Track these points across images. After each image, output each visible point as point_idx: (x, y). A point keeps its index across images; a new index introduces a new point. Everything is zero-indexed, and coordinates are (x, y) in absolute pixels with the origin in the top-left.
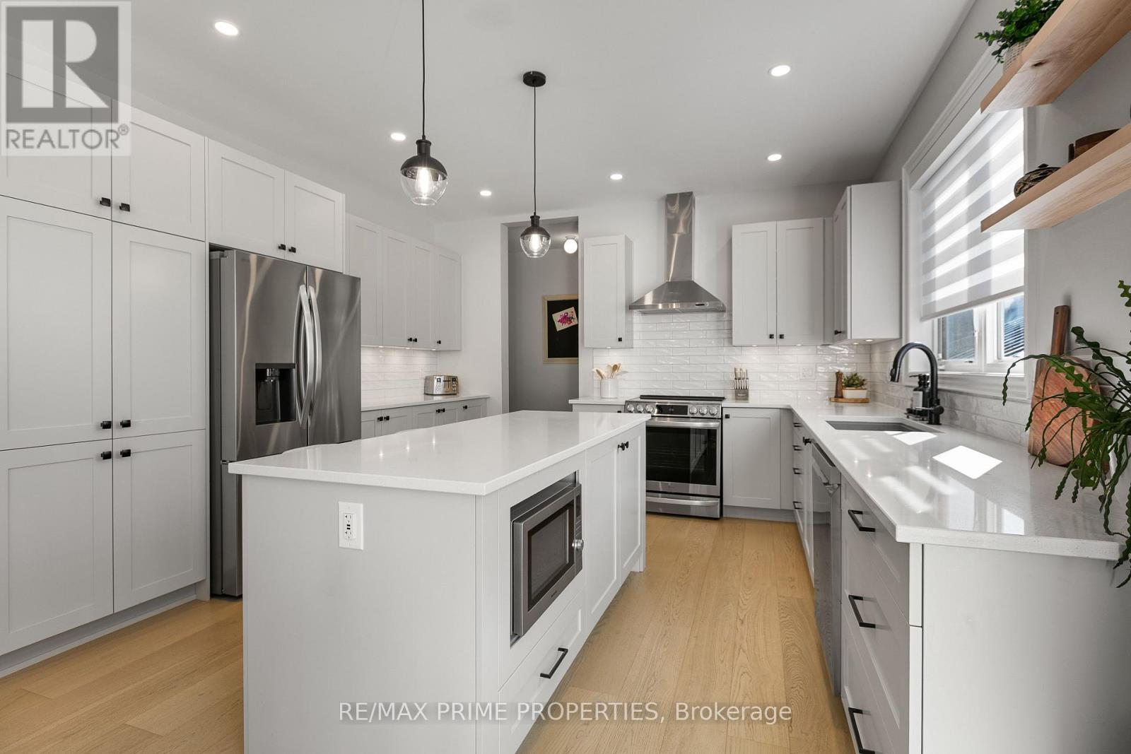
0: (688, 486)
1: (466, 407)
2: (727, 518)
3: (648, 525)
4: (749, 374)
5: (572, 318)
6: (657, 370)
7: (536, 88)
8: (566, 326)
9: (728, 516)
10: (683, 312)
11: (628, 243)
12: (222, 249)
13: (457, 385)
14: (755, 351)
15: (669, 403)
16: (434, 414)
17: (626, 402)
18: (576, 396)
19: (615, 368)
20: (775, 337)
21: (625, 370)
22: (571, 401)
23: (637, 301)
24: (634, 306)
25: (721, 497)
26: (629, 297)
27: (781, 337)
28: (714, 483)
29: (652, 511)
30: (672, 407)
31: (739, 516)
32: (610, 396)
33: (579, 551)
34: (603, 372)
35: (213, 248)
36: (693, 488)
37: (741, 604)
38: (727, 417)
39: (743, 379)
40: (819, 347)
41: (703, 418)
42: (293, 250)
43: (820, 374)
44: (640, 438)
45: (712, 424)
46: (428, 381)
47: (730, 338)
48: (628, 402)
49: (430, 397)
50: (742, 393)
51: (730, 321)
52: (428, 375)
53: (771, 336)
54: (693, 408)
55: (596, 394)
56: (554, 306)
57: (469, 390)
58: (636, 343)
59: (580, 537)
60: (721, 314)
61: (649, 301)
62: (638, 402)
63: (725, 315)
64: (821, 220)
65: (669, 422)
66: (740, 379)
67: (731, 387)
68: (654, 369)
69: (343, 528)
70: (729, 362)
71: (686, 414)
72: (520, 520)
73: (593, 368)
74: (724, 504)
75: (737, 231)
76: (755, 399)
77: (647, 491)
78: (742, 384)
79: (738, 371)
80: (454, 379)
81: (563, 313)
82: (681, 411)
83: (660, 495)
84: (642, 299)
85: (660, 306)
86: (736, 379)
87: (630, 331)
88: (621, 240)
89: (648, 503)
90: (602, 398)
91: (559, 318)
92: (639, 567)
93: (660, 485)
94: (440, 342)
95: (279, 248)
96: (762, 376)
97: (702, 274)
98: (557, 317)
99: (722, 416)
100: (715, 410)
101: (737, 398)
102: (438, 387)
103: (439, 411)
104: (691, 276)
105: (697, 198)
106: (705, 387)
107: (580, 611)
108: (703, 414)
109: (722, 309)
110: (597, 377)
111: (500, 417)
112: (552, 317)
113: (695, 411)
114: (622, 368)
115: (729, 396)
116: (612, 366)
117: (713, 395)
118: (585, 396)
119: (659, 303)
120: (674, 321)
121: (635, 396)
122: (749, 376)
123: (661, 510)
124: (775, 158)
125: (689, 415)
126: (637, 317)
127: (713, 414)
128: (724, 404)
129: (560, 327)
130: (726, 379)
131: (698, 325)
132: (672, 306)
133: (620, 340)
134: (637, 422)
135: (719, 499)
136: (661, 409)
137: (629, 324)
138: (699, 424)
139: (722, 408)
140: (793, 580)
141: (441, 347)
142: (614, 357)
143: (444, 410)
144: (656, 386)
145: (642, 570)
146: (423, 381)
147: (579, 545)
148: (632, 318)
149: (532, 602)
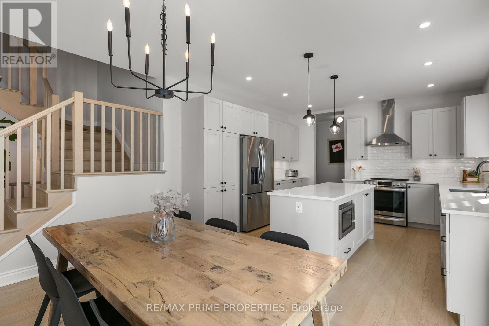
0: (392, 213)
1: (302, 181)
2: (409, 227)
3: (375, 226)
4: (420, 170)
5: (340, 147)
6: (378, 168)
7: (335, 79)
8: (337, 150)
9: (410, 226)
10: (389, 146)
11: (366, 120)
12: (243, 136)
13: (298, 173)
14: (424, 161)
15: (383, 181)
16: (292, 183)
17: (365, 180)
18: (344, 178)
19: (360, 167)
20: (432, 155)
21: (364, 168)
22: (342, 180)
23: (369, 143)
24: (368, 144)
25: (407, 218)
26: (366, 141)
27: (435, 155)
28: (403, 212)
29: (377, 222)
30: (385, 183)
31: (416, 227)
32: (358, 178)
33: (354, 223)
34: (355, 169)
35: (241, 135)
36: (394, 214)
37: (412, 251)
38: (409, 187)
39: (417, 172)
40: (455, 159)
41: (398, 187)
42: (257, 133)
43: (456, 171)
44: (372, 193)
45: (403, 190)
46: (287, 171)
47: (411, 156)
48: (366, 181)
49: (288, 177)
50: (417, 178)
51: (411, 149)
52: (287, 169)
53: (431, 155)
54: (394, 183)
55: (352, 177)
56: (332, 143)
57: (301, 175)
58: (369, 158)
59: (354, 219)
60: (407, 146)
61: (374, 142)
62: (370, 181)
63: (409, 147)
64: (455, 107)
65: (383, 188)
66: (416, 172)
67: (412, 175)
68: (376, 168)
69: (297, 208)
70: (411, 165)
71: (391, 185)
72: (341, 209)
73: (351, 167)
74: (408, 221)
75: (414, 114)
76: (423, 180)
77: (375, 214)
78: (417, 174)
79: (415, 169)
80: (297, 171)
81: (336, 145)
82: (389, 185)
83: (380, 216)
84: (371, 142)
85: (379, 144)
86: (414, 172)
87: (366, 154)
88: (362, 120)
89: (375, 219)
90: (355, 179)
91: (334, 147)
92: (372, 237)
93: (380, 212)
94: (292, 158)
95: (254, 133)
96: (427, 171)
97: (398, 131)
98: (333, 147)
99: (407, 187)
100: (404, 184)
101: (414, 180)
102: (290, 174)
103: (294, 182)
104: (393, 132)
105: (396, 101)
106: (400, 175)
107: (354, 241)
108: (398, 186)
109: (408, 144)
110: (352, 171)
111: (314, 185)
112: (331, 147)
113: (395, 184)
114: (363, 167)
115: (411, 179)
116: (359, 167)
117: (404, 178)
118: (347, 178)
119: (379, 143)
120: (386, 149)
121: (369, 178)
122: (420, 171)
123: (380, 222)
124: (431, 86)
125: (392, 186)
126: (369, 148)
127: (403, 186)
128: (408, 182)
129: (335, 151)
130: (409, 172)
131: (397, 151)
132: (385, 144)
133: (362, 157)
134: (371, 188)
135: (406, 219)
136: (379, 183)
137: (366, 150)
138: (397, 190)
139: (407, 184)
140: (436, 247)
141: (292, 159)
142: (359, 163)
143: (295, 182)
144: (377, 175)
145: (373, 239)
146: (285, 172)
147: (354, 221)
148: (367, 148)
149: (343, 231)
